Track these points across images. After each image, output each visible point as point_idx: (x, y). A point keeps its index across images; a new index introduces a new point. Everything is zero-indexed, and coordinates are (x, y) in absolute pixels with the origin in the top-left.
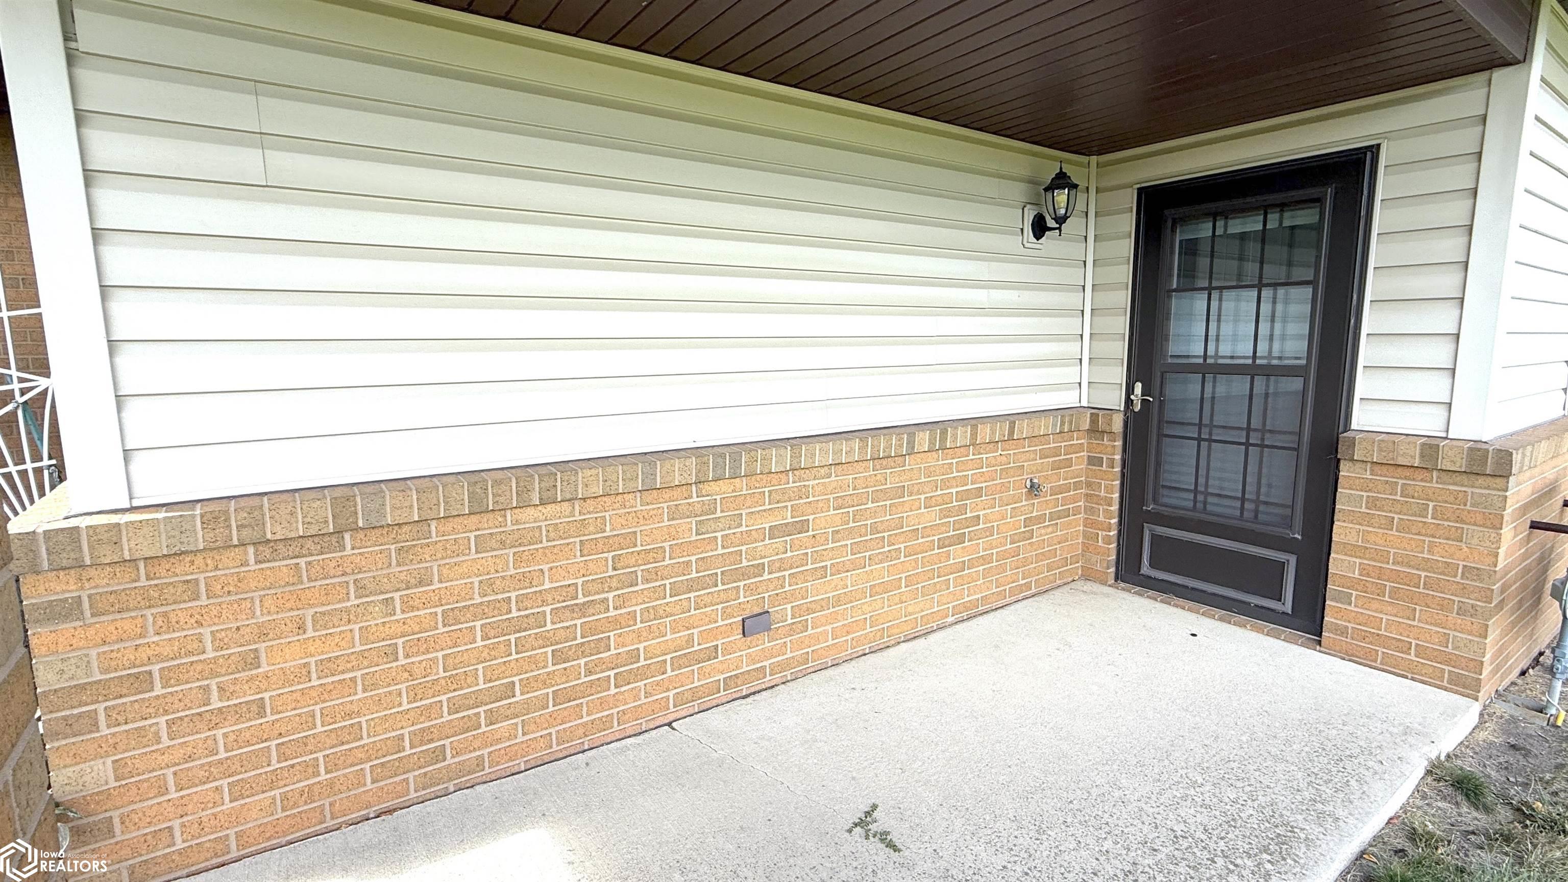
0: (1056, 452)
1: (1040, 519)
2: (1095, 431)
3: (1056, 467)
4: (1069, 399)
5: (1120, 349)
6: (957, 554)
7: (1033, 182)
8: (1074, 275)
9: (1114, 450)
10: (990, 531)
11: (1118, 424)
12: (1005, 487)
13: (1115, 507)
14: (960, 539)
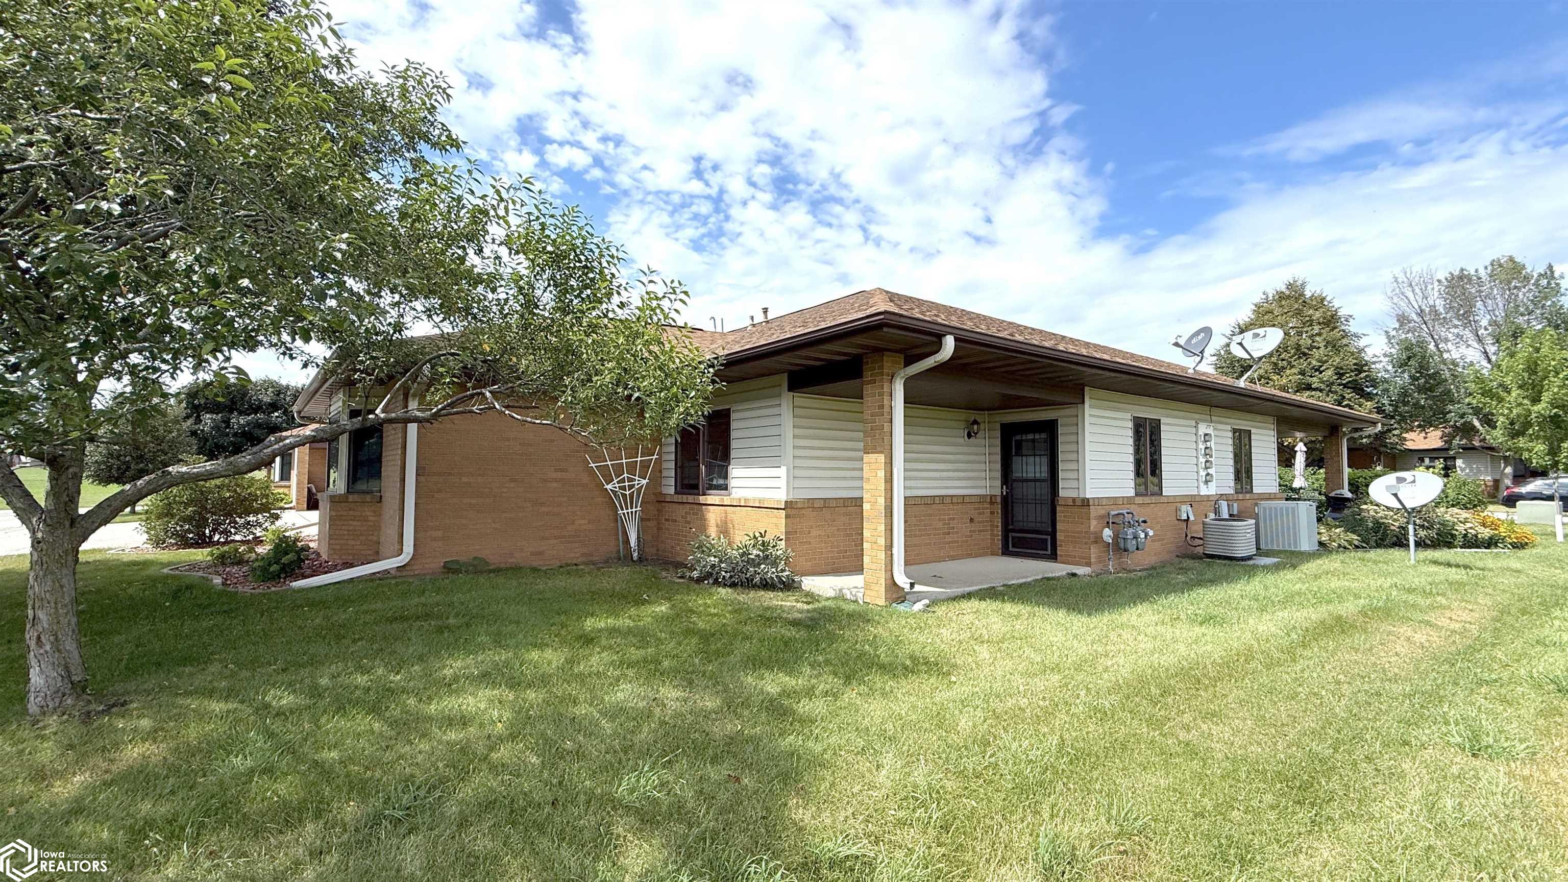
0: (979, 509)
1: (974, 531)
2: (992, 503)
3: (980, 514)
4: (982, 492)
5: (998, 475)
6: (948, 538)
7: (967, 421)
8: (982, 450)
9: (998, 509)
10: (957, 533)
11: (999, 500)
12: (962, 518)
13: (1000, 528)
14: (949, 533)
